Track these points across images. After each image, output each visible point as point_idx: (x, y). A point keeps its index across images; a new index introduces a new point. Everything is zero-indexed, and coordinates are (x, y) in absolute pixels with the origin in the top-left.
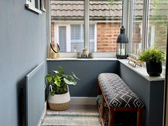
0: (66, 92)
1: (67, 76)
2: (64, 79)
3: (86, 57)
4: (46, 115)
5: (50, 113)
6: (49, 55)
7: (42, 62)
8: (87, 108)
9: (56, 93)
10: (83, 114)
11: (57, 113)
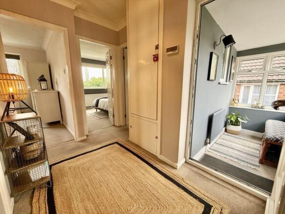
0: (239, 125)
1: (240, 117)
2: (239, 118)
3: (259, 108)
4: (224, 134)
5: (226, 133)
6: (231, 104)
7: (225, 108)
8: (254, 137)
9: (232, 125)
10: (249, 140)
11: (231, 135)
